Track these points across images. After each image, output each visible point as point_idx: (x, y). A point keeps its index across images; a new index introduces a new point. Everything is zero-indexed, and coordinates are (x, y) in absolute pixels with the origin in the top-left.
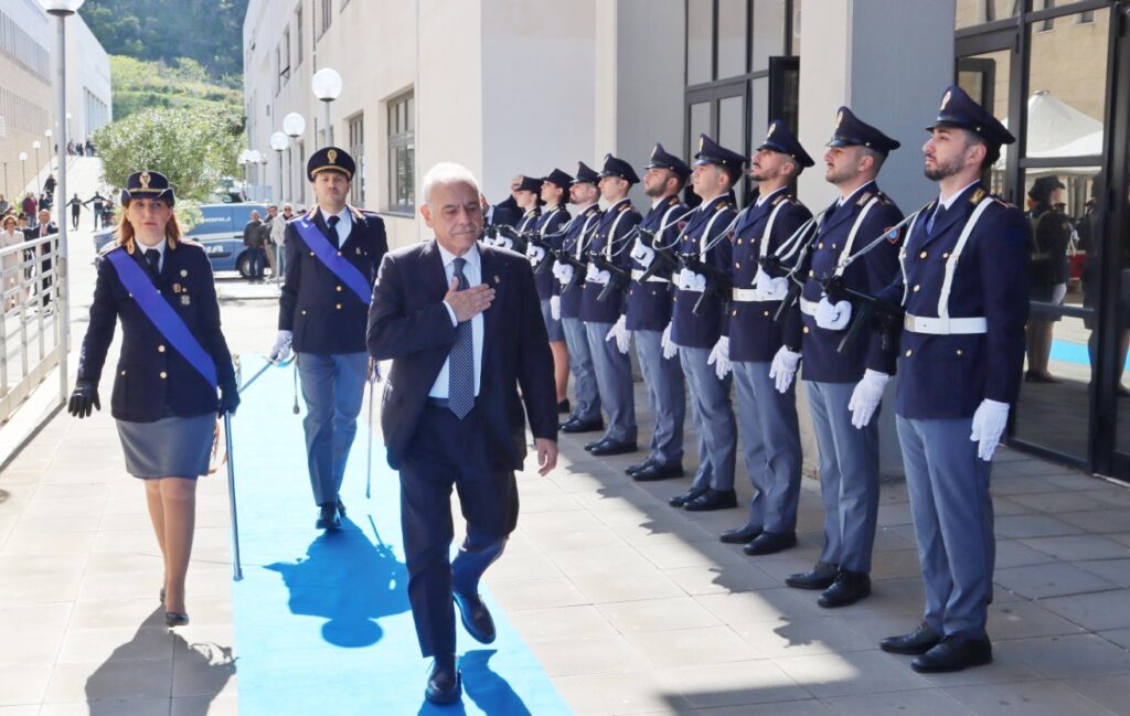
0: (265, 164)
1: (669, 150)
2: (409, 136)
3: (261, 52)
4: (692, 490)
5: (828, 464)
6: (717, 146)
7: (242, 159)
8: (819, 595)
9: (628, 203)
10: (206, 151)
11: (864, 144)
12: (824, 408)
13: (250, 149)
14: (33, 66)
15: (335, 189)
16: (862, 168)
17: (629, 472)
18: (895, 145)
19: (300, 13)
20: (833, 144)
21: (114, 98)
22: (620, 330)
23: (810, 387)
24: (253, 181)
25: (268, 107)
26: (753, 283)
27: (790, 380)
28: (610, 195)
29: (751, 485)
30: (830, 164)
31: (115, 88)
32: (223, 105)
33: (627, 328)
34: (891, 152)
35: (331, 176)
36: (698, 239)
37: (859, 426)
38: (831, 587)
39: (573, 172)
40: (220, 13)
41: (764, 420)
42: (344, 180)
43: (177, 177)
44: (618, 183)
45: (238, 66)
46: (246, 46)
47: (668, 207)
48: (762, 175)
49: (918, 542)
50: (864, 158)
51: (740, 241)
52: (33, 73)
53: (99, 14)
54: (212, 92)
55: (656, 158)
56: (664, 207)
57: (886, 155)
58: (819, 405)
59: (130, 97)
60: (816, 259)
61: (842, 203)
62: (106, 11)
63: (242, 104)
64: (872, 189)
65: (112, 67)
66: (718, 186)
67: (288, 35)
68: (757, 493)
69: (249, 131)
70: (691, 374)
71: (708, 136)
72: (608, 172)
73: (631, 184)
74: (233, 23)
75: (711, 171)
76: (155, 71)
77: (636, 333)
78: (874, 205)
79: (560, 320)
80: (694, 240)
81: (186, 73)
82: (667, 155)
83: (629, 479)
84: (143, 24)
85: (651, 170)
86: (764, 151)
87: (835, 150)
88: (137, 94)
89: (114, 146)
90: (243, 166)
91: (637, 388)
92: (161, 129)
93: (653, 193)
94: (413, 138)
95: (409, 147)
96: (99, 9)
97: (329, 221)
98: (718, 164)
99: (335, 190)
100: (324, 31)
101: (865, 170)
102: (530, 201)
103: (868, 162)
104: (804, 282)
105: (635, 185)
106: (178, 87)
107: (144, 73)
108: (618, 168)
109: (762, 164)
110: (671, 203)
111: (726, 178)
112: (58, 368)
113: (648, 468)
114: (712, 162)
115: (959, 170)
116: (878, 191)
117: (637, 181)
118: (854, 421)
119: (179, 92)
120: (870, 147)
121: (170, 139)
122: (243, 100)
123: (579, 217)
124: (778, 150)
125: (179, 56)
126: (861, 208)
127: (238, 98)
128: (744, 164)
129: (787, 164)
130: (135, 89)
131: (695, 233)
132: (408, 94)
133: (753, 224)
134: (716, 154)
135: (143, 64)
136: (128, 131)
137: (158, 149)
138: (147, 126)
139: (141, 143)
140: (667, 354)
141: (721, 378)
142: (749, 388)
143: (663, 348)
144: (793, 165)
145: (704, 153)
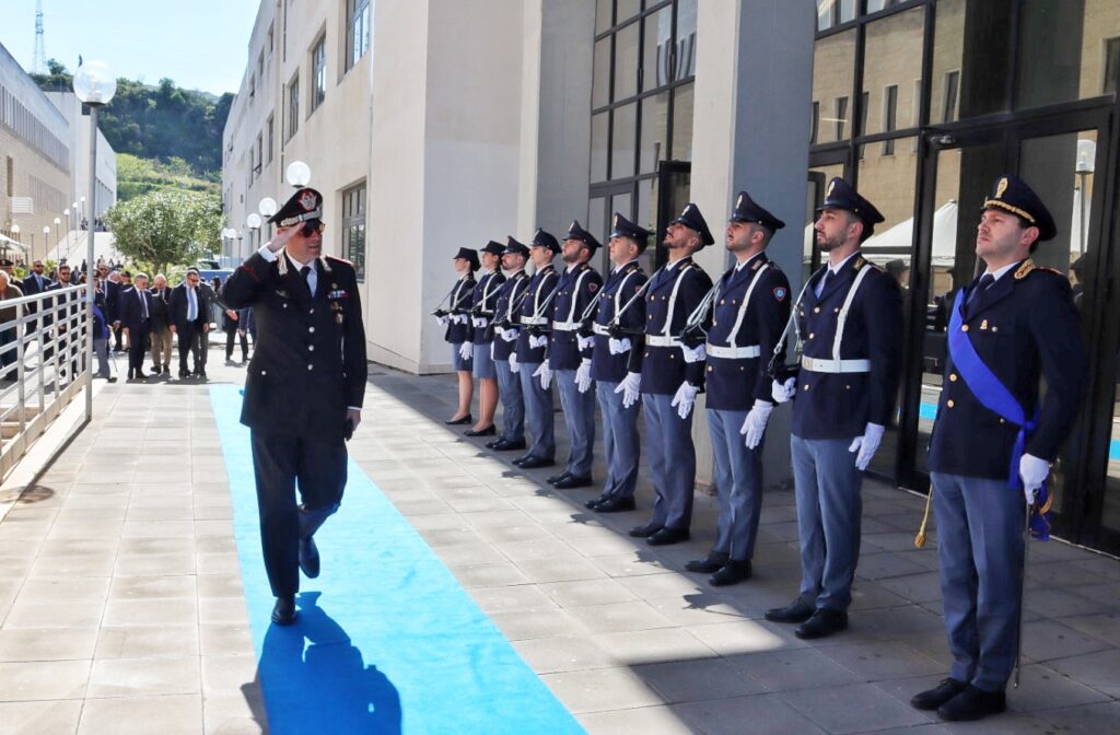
0: (240, 240)
2: (361, 220)
3: (237, 153)
4: (602, 496)
7: (224, 235)
8: (712, 577)
9: (551, 268)
10: (197, 226)
11: (757, 222)
12: (723, 431)
13: (229, 227)
14: (56, 159)
16: (754, 241)
17: (551, 482)
18: (781, 225)
19: (271, 122)
21: (118, 187)
22: (544, 370)
23: (712, 415)
24: (229, 254)
25: (242, 196)
26: (661, 331)
27: (690, 408)
28: (537, 263)
29: (654, 491)
30: (730, 236)
31: (119, 179)
32: (204, 194)
33: (550, 368)
34: (778, 231)
36: (613, 296)
37: (751, 447)
40: (204, 123)
41: (667, 440)
43: (174, 245)
44: (544, 251)
45: (217, 164)
46: (225, 148)
47: (581, 272)
48: (674, 244)
49: (801, 536)
50: (757, 233)
51: (653, 298)
52: (56, 165)
53: (108, 121)
54: (196, 184)
55: (573, 232)
56: (577, 271)
57: (773, 232)
59: (131, 187)
60: (720, 312)
61: (738, 268)
62: (114, 118)
63: (220, 194)
64: (762, 258)
65: (117, 162)
66: (630, 253)
67: (261, 140)
68: (658, 498)
69: (227, 214)
70: (606, 403)
72: (537, 245)
74: (213, 131)
75: (624, 242)
76: (152, 166)
77: (557, 372)
78: (766, 270)
79: (494, 361)
80: (610, 297)
81: (176, 169)
82: (580, 229)
84: (143, 130)
85: (569, 242)
86: (678, 225)
87: (735, 226)
88: (137, 184)
89: (124, 220)
90: (222, 242)
92: (162, 208)
93: (569, 259)
94: (364, 220)
95: (361, 228)
96: (108, 117)
98: (630, 237)
100: (291, 137)
101: (757, 243)
103: (759, 237)
106: (169, 179)
107: (143, 168)
108: (546, 240)
109: (675, 235)
110: (583, 269)
111: (635, 248)
113: (566, 479)
114: (624, 235)
115: (842, 243)
116: (767, 259)
118: (747, 442)
119: (169, 183)
120: (762, 224)
121: (169, 215)
122: (221, 191)
123: (510, 280)
124: (688, 227)
125: (171, 155)
126: (755, 272)
127: (216, 190)
130: (135, 180)
131: (610, 291)
132: (361, 185)
133: (663, 286)
134: (627, 228)
135: (142, 161)
136: (134, 209)
137: (159, 223)
138: (149, 205)
139: (145, 218)
140: (582, 389)
141: (627, 406)
142: (656, 415)
143: (578, 385)
144: (697, 240)
145: (618, 228)
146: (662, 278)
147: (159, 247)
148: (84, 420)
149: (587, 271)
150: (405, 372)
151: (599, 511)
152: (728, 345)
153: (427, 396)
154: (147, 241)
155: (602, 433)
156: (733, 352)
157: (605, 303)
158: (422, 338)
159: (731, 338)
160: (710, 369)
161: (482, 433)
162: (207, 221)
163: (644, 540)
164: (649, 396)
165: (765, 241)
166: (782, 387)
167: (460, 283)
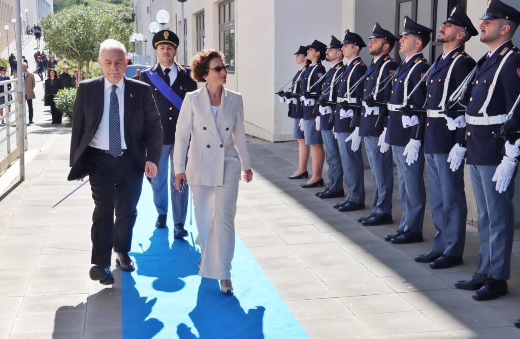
0: (146, 41)
1: (384, 27)
2: (231, 24)
4: (398, 231)
5: (482, 215)
6: (415, 23)
7: (132, 39)
8: (474, 293)
9: (359, 59)
10: (110, 32)
11: (504, 18)
13: (138, 33)
15: (167, 53)
16: (503, 33)
17: (360, 221)
20: (484, 18)
22: (355, 137)
23: (472, 168)
24: (140, 53)
25: (148, 8)
26: (439, 106)
27: (459, 164)
28: (349, 55)
30: (483, 31)
32: (121, 7)
33: (360, 135)
35: (166, 46)
36: (403, 81)
37: (500, 192)
38: (481, 288)
39: (327, 42)
42: (173, 48)
44: (353, 47)
47: (384, 62)
48: (445, 39)
50: (504, 26)
51: (431, 82)
55: (376, 32)
56: (381, 62)
58: (477, 179)
60: (475, 90)
61: (490, 55)
63: (133, 7)
64: (509, 45)
66: (416, 47)
68: (438, 232)
69: (137, 23)
70: (399, 162)
71: (410, 17)
72: (347, 41)
73: (360, 48)
77: (365, 138)
78: (511, 55)
79: (320, 131)
80: (401, 81)
82: (382, 29)
83: (360, 225)
85: (373, 40)
86: (448, 24)
87: (486, 23)
89: (54, 28)
90: (134, 43)
91: (366, 173)
92: (82, 17)
93: (374, 53)
94: (233, 26)
95: (232, 31)
97: (165, 71)
98: (415, 34)
99: (168, 55)
101: (505, 34)
102: (303, 61)
103: (507, 29)
104: (466, 104)
105: (363, 48)
108: (354, 39)
109: (445, 32)
110: (385, 59)
111: (420, 42)
112: (19, 160)
113: (372, 218)
114: (411, 33)
116: (513, 46)
117: (365, 46)
118: (497, 188)
120: (509, 19)
121: (88, 24)
122: (133, 4)
123: (331, 69)
124: (456, 24)
126: (502, 57)
127: (130, 3)
128: (431, 34)
129: (462, 33)
131: (401, 77)
133: (440, 70)
134: (414, 28)
136: (61, 20)
137: (81, 30)
138: (72, 16)
139: (70, 26)
140: (383, 150)
141: (409, 164)
142: (435, 169)
143: (380, 147)
144: (464, 33)
145: (407, 28)
146: (438, 65)
147: (82, 49)
148: (19, 180)
149: (389, 61)
150: (264, 140)
151: (394, 242)
152: (482, 115)
153: (277, 158)
154: (72, 44)
155: (398, 184)
156: (486, 120)
157: (397, 85)
158: (275, 114)
159: (483, 110)
160: (469, 134)
161: (314, 185)
162: (118, 28)
163: (427, 265)
164: (429, 155)
165: (512, 32)
166: (513, 146)
167: (299, 72)
